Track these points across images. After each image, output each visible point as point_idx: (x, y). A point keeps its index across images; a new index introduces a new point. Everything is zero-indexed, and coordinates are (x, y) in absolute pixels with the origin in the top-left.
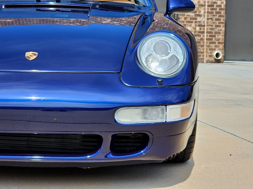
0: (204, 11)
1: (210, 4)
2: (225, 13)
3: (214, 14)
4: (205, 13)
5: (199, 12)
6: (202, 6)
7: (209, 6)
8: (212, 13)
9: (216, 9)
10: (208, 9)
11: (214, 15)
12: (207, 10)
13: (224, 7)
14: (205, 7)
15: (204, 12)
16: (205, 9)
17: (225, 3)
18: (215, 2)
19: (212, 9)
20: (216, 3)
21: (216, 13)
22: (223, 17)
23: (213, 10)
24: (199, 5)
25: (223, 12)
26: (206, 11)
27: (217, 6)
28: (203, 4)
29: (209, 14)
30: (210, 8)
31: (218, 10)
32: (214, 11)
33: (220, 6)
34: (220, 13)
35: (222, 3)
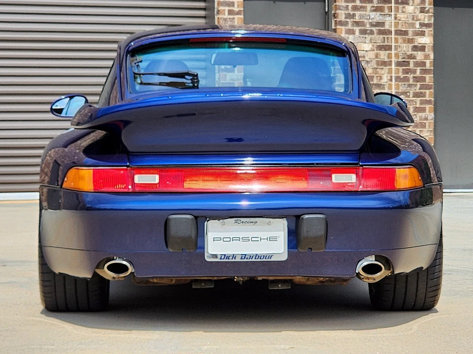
0: (389, 75)
1: (400, 60)
2: (433, 79)
3: (411, 82)
4: (391, 80)
5: (379, 78)
6: (384, 63)
7: (399, 64)
8: (406, 79)
9: (414, 72)
10: (397, 71)
11: (410, 86)
12: (396, 73)
13: (430, 67)
14: (390, 67)
15: (389, 78)
16: (390, 71)
17: (432, 57)
18: (412, 54)
19: (406, 72)
20: (414, 58)
21: (414, 81)
22: (430, 89)
23: (408, 73)
24: (378, 63)
25: (429, 78)
26: (393, 75)
27: (417, 64)
28: (386, 60)
29: (400, 83)
30: (401, 69)
31: (418, 74)
32: (411, 76)
33: (424, 64)
34: (424, 79)
35: (427, 57)
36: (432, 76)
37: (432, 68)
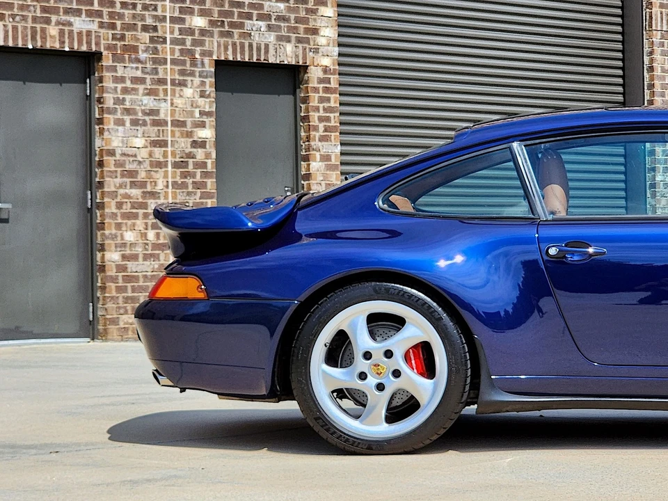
0: (165, 180)
1: (177, 160)
2: (215, 184)
3: (190, 189)
4: (167, 187)
5: (153, 184)
6: (160, 165)
7: (176, 165)
8: (184, 185)
9: (194, 176)
10: (174, 176)
11: (189, 194)
12: (172, 178)
13: (212, 168)
14: (166, 169)
15: (165, 184)
16: (166, 176)
17: (214, 155)
18: (190, 152)
19: (184, 175)
20: (193, 157)
21: (193, 188)
22: (212, 198)
23: (186, 177)
24: (152, 164)
25: (211, 183)
26: (170, 180)
27: (197, 165)
28: (162, 160)
29: (178, 191)
30: (178, 171)
31: (198, 178)
32: (189, 181)
33: (204, 165)
34: (204, 185)
35: (208, 156)
36: (215, 180)
37: (215, 170)
